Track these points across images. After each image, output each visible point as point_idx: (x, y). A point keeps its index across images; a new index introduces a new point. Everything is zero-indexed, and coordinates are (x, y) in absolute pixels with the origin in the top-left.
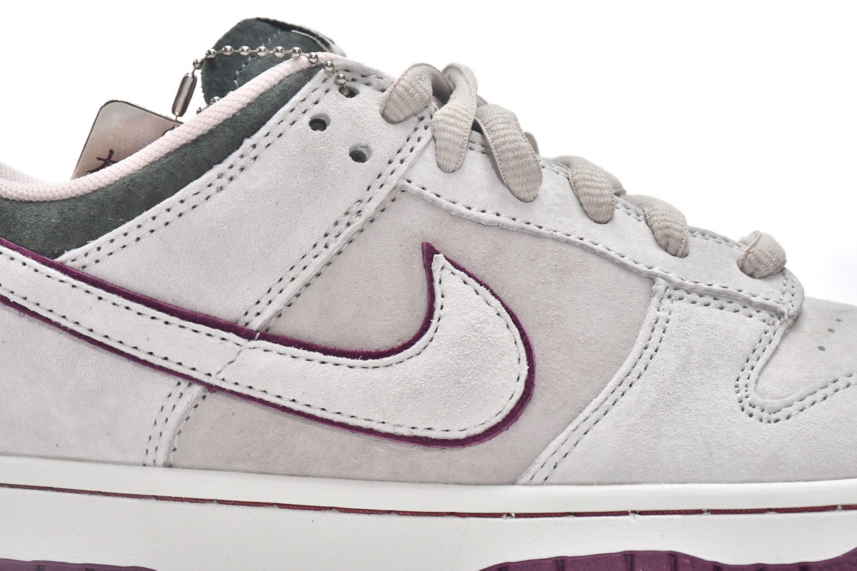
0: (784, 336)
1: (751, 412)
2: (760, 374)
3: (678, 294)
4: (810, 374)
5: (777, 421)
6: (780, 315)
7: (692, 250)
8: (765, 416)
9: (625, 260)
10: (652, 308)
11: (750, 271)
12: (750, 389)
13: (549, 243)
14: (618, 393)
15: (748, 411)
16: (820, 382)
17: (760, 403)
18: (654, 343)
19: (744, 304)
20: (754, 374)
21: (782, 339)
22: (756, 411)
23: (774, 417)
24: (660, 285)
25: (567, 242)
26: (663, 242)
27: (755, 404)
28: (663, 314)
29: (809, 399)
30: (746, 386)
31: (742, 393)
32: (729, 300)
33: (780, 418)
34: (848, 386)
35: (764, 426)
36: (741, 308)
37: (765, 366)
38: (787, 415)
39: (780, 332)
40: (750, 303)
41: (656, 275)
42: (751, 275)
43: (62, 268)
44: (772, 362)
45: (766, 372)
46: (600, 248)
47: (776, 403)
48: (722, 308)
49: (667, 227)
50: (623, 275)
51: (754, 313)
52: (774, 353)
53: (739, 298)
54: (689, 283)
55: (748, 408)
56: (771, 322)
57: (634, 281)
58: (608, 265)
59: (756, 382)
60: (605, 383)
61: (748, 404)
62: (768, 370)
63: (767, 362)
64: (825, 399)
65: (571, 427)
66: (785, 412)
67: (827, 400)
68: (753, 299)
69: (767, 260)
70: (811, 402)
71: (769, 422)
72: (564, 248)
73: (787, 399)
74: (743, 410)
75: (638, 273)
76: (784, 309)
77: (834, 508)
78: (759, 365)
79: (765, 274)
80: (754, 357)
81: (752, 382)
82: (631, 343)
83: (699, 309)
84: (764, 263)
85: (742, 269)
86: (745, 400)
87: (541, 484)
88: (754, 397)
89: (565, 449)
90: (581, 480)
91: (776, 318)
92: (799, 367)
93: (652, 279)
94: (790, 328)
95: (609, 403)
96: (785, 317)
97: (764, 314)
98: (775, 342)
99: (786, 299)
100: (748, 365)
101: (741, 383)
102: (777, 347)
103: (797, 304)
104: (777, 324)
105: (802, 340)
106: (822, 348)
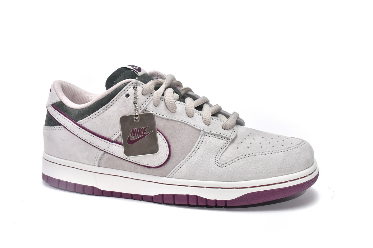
0: (230, 144)
2: (222, 155)
3: (206, 134)
4: (233, 155)
6: (229, 139)
7: (211, 123)
8: (220, 166)
9: (195, 127)
10: (199, 138)
11: (224, 128)
12: (218, 159)
13: (178, 122)
14: (188, 159)
16: (235, 157)
17: (220, 163)
18: (198, 147)
20: (220, 155)
21: (229, 145)
22: (218, 164)
23: (222, 166)
24: (202, 132)
25: (182, 122)
26: (204, 122)
28: (201, 140)
29: (231, 162)
31: (216, 160)
32: (218, 136)
34: (241, 159)
35: (220, 168)
36: (220, 138)
37: (223, 153)
39: (228, 144)
40: (223, 137)
41: (201, 130)
42: (225, 129)
43: (78, 124)
44: (225, 152)
45: (223, 154)
46: (189, 124)
47: (223, 163)
48: (216, 138)
49: (205, 118)
50: (194, 130)
51: (223, 139)
52: (226, 149)
53: (220, 135)
54: (209, 132)
55: (217, 163)
57: (196, 131)
58: (191, 127)
59: (220, 157)
60: (186, 156)
62: (224, 153)
63: (224, 151)
65: (177, 166)
66: (225, 165)
67: (235, 162)
68: (223, 136)
72: (181, 124)
73: (226, 162)
75: (197, 129)
76: (230, 138)
77: (234, 188)
78: (222, 152)
79: (228, 129)
80: (221, 150)
81: (219, 157)
82: (193, 147)
83: (210, 138)
84: (227, 126)
85: (222, 128)
86: (217, 162)
87: (171, 178)
88: (219, 161)
89: (176, 171)
90: (179, 178)
91: (228, 140)
92: (231, 153)
93: (200, 131)
94: (231, 143)
95: (186, 161)
96: (230, 140)
97: (226, 139)
98: (227, 146)
99: (231, 135)
100: (219, 152)
101: (217, 157)
102: (227, 148)
103: (234, 137)
104: (228, 142)
105: (234, 146)
106: (238, 148)
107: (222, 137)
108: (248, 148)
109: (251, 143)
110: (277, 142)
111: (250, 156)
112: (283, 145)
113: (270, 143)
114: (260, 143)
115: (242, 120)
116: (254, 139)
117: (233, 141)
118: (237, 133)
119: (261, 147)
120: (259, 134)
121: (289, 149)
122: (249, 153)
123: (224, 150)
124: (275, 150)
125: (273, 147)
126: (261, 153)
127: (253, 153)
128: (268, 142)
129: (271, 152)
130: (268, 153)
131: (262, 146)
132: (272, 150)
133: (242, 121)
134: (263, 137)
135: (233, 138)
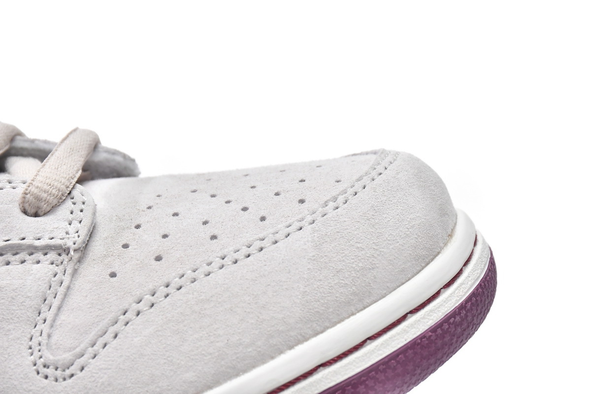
0: (75, 271)
1: (45, 374)
4: (100, 312)
5: (72, 375)
6: (67, 251)
8: (59, 375)
11: (33, 211)
12: (43, 348)
15: (43, 373)
16: (111, 317)
17: (52, 362)
19: (30, 251)
20: (45, 328)
21: (73, 276)
22: (50, 371)
23: (68, 372)
27: (48, 363)
29: (101, 342)
30: (40, 345)
31: (37, 354)
32: (15, 252)
33: (73, 372)
34: (138, 315)
35: (60, 385)
36: (27, 257)
37: (57, 315)
38: (79, 367)
39: (69, 271)
40: (36, 248)
42: (36, 215)
44: (65, 308)
45: (58, 322)
47: (67, 356)
48: (8, 264)
51: (41, 257)
52: (66, 295)
53: (23, 247)
55: (43, 369)
56: (59, 262)
59: (49, 336)
61: (42, 366)
62: (62, 317)
63: (59, 308)
64: (116, 336)
66: (78, 363)
67: (117, 337)
68: (37, 243)
69: (45, 195)
70: (102, 345)
71: (65, 379)
73: (78, 350)
74: (38, 373)
76: (70, 243)
78: (50, 315)
79: (48, 209)
80: (44, 308)
81: (44, 339)
84: (43, 199)
85: (25, 212)
86: (40, 362)
88: (49, 357)
91: (64, 256)
92: (89, 306)
94: (80, 261)
96: (72, 253)
97: (52, 256)
98: (65, 284)
99: (71, 229)
100: (40, 319)
101: (34, 343)
102: (68, 288)
103: (84, 233)
104: (65, 262)
105: (92, 270)
106: (113, 275)
107: (32, 250)
108: (158, 259)
109: (165, 236)
110: (277, 194)
111: (170, 290)
112: (302, 201)
113: (245, 209)
114: (205, 223)
115: (115, 152)
116: (176, 214)
117: (84, 249)
118: (94, 214)
119: (214, 237)
120: (194, 188)
121: (331, 205)
122: (165, 280)
123: (56, 303)
124: (272, 230)
125: (263, 219)
126: (218, 262)
127: (181, 272)
128: (236, 206)
129: (258, 244)
130: (245, 251)
131: (216, 232)
132: (261, 236)
133: (119, 159)
134: (213, 196)
135: (79, 241)
